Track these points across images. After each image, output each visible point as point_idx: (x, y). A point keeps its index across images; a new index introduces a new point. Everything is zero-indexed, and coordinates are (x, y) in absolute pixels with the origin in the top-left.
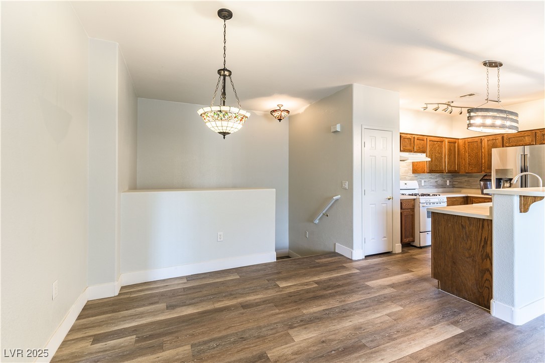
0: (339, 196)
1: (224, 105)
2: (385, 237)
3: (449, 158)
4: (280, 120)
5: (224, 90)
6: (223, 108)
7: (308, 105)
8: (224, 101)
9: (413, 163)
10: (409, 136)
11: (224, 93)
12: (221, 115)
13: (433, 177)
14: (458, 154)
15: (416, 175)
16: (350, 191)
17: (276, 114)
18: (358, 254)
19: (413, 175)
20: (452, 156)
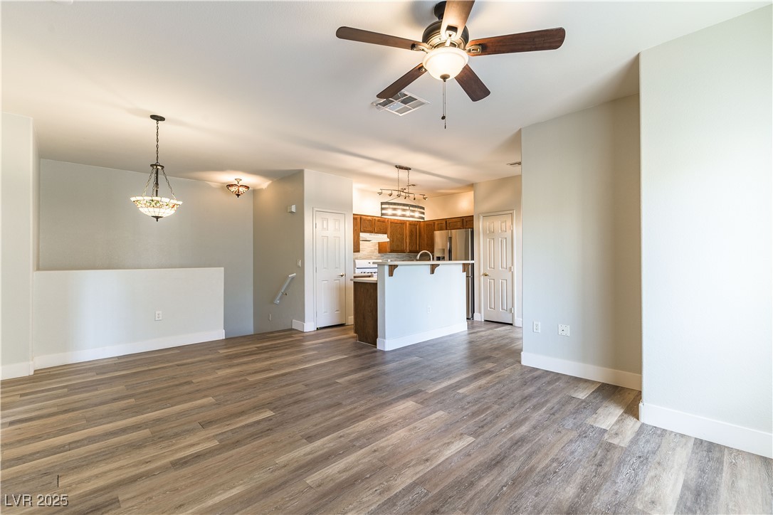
0: (295, 274)
1: (157, 196)
2: (337, 311)
3: (411, 239)
4: (238, 195)
5: (157, 181)
6: (155, 198)
7: (270, 182)
8: (157, 191)
9: (379, 243)
10: (369, 218)
11: (157, 184)
12: (153, 203)
13: (400, 257)
14: (420, 236)
15: (383, 255)
16: (302, 269)
17: (233, 189)
18: (309, 326)
19: (379, 255)
20: (414, 238)
